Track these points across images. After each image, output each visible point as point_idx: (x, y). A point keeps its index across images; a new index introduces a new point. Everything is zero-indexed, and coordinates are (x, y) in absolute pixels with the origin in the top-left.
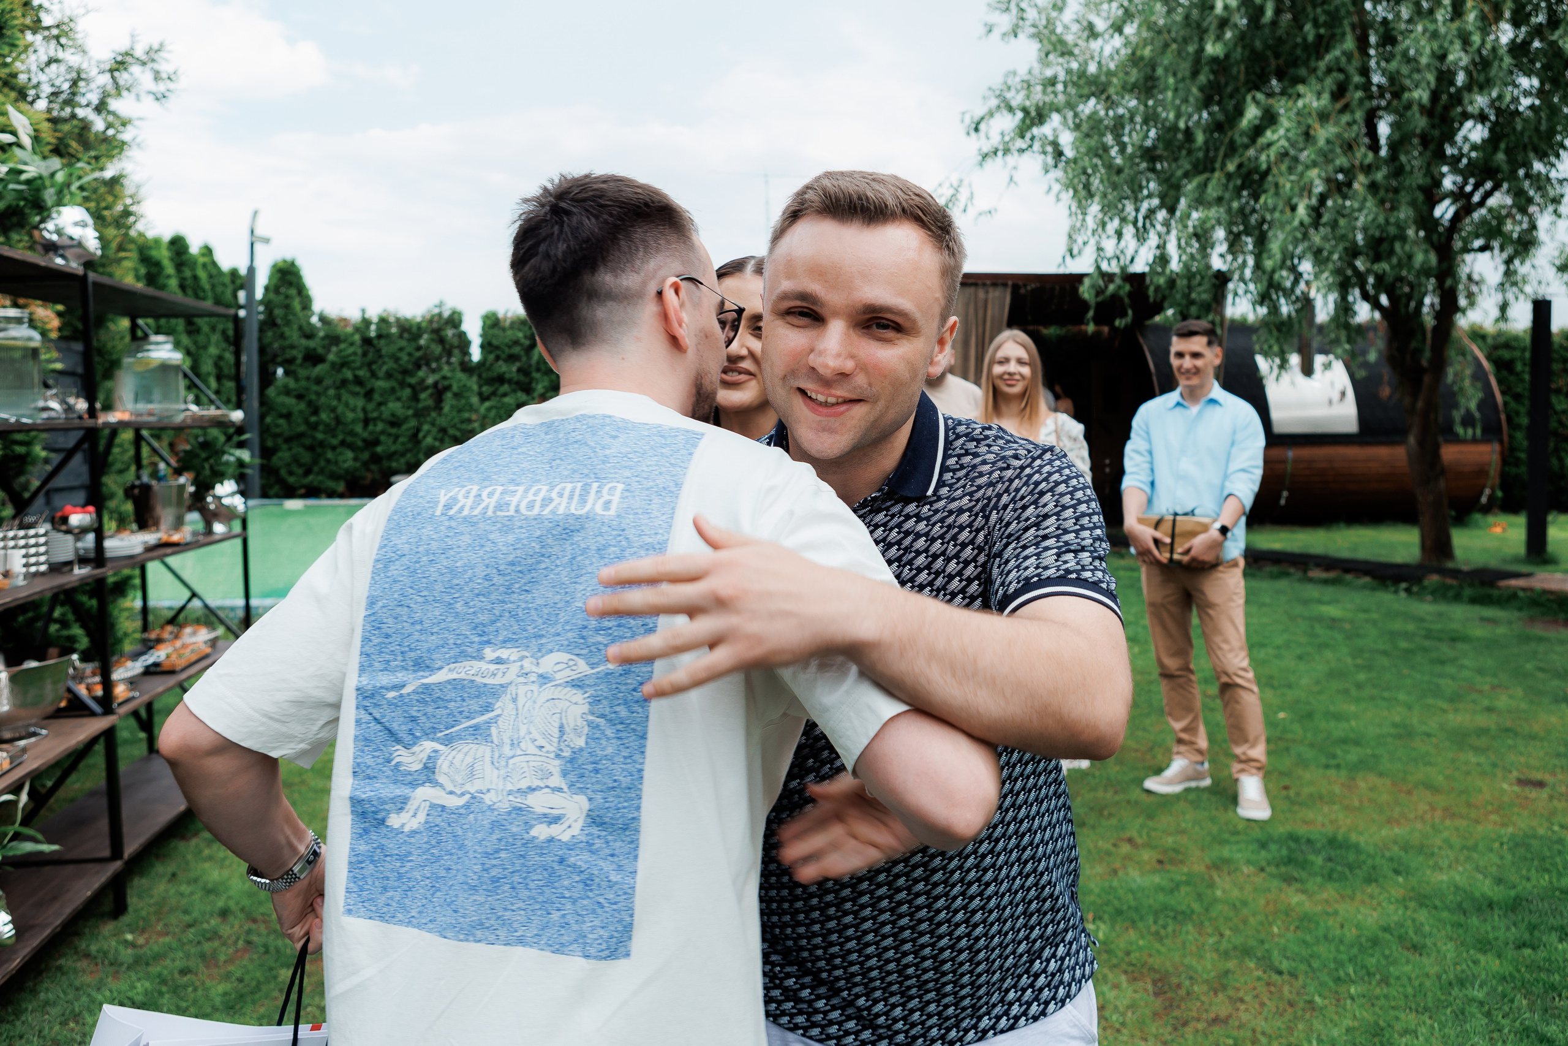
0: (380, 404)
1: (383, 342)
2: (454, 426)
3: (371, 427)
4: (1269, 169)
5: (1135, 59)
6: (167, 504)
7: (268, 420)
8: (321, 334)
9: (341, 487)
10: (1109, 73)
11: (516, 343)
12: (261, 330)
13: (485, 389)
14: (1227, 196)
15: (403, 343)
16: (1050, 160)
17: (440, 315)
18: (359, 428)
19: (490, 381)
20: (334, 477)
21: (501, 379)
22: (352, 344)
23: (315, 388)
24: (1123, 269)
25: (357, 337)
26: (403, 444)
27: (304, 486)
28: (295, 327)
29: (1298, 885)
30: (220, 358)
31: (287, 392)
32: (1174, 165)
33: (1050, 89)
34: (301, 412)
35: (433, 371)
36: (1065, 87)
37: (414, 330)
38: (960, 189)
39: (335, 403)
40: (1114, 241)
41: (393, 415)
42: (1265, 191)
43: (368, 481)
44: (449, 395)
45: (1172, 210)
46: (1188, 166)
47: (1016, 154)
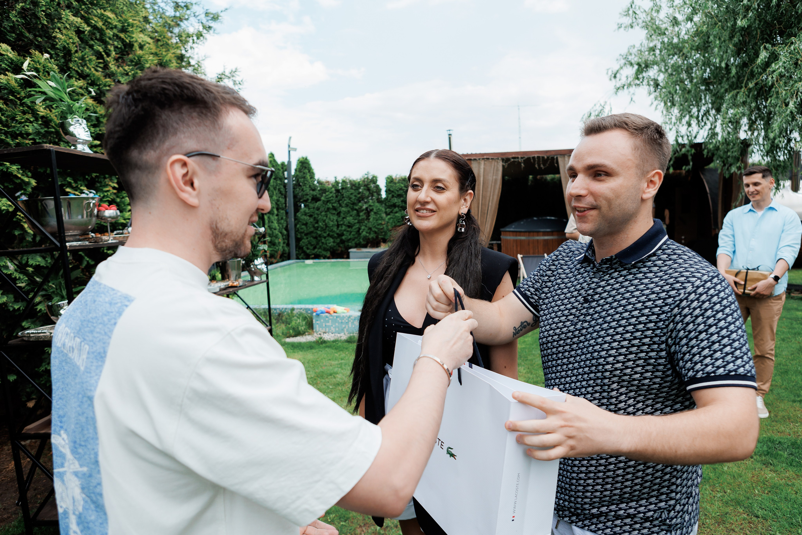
0: (344, 218)
1: (344, 191)
2: (375, 227)
3: (340, 228)
4: (773, 85)
5: (698, 33)
6: (233, 269)
7: (298, 226)
8: (319, 189)
9: (328, 254)
10: (684, 41)
11: (401, 189)
12: (294, 188)
13: (388, 210)
14: (748, 100)
15: (352, 191)
16: (652, 89)
17: (368, 178)
18: (335, 229)
19: (390, 207)
20: (325, 250)
21: (394, 206)
22: (331, 193)
23: (317, 212)
24: (690, 141)
25: (333, 189)
26: (353, 235)
27: (314, 254)
28: (308, 186)
29: (772, 467)
30: (278, 200)
31: (306, 214)
32: (719, 87)
33: (652, 53)
34: (311, 222)
35: (366, 203)
36: (661, 52)
37: (357, 185)
38: (605, 107)
39: (325, 218)
40: (686, 127)
41: (349, 223)
42: (771, 97)
43: (339, 252)
44: (372, 213)
45: (718, 110)
46: (727, 87)
47: (634, 86)
